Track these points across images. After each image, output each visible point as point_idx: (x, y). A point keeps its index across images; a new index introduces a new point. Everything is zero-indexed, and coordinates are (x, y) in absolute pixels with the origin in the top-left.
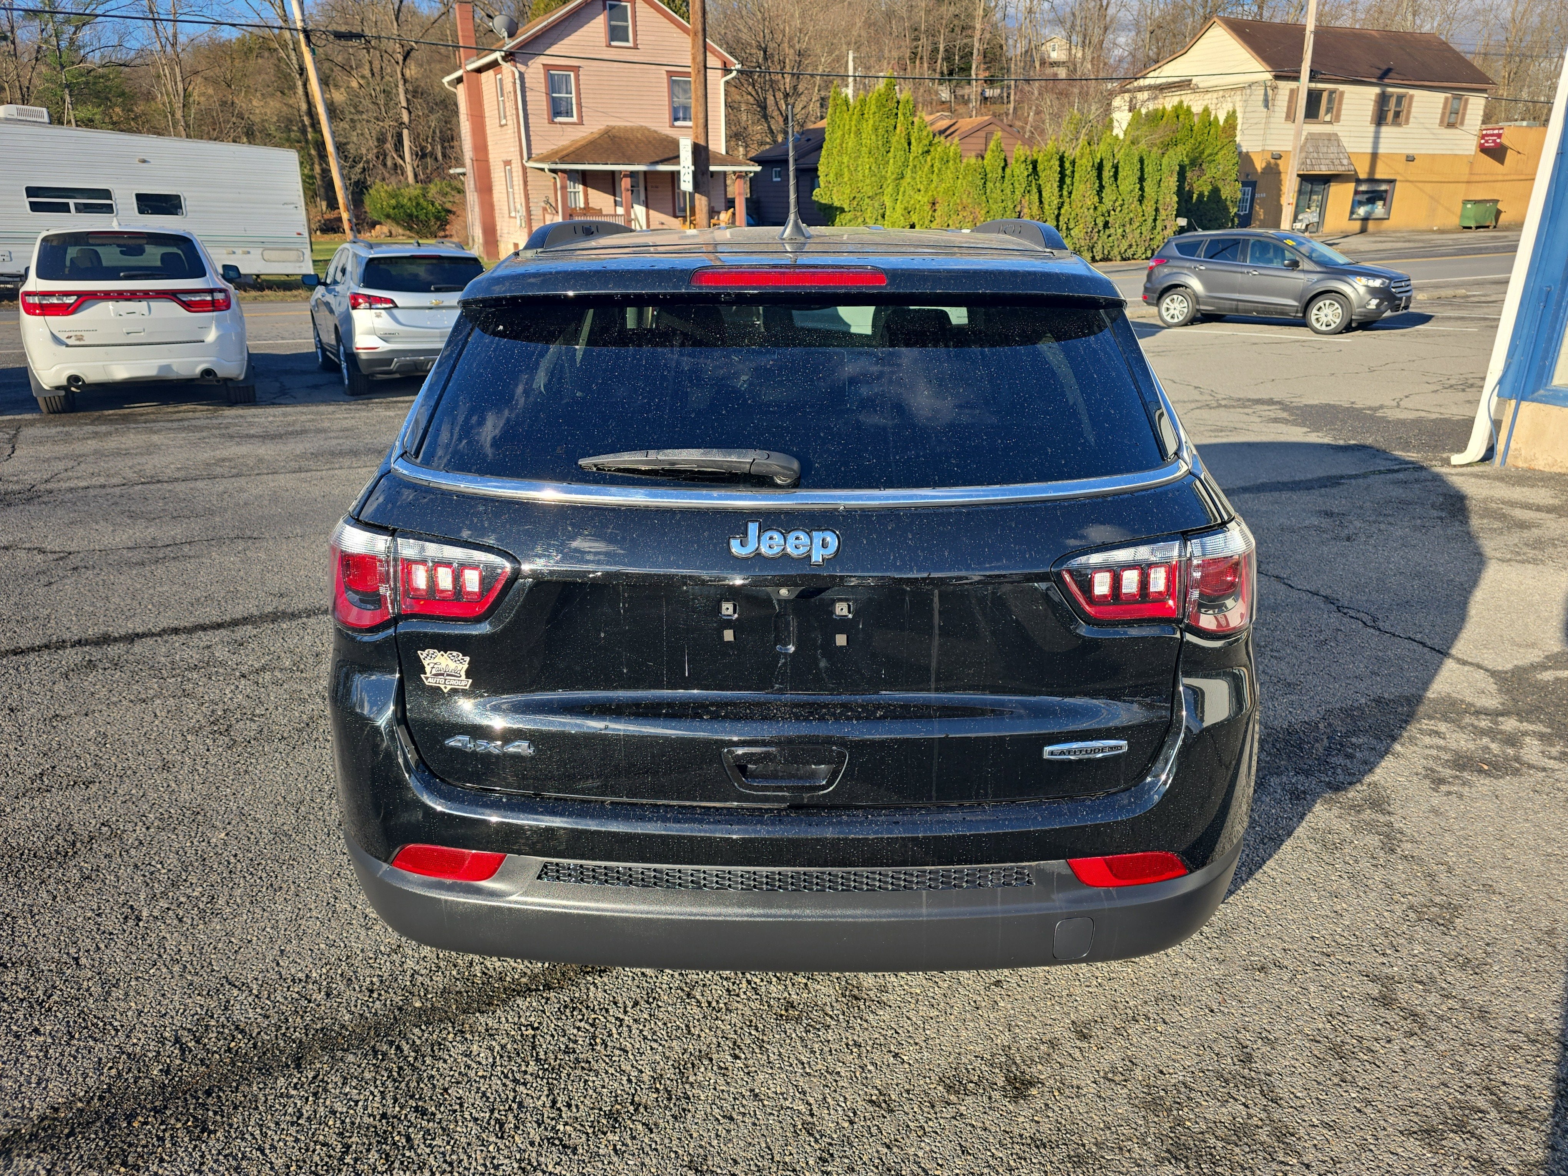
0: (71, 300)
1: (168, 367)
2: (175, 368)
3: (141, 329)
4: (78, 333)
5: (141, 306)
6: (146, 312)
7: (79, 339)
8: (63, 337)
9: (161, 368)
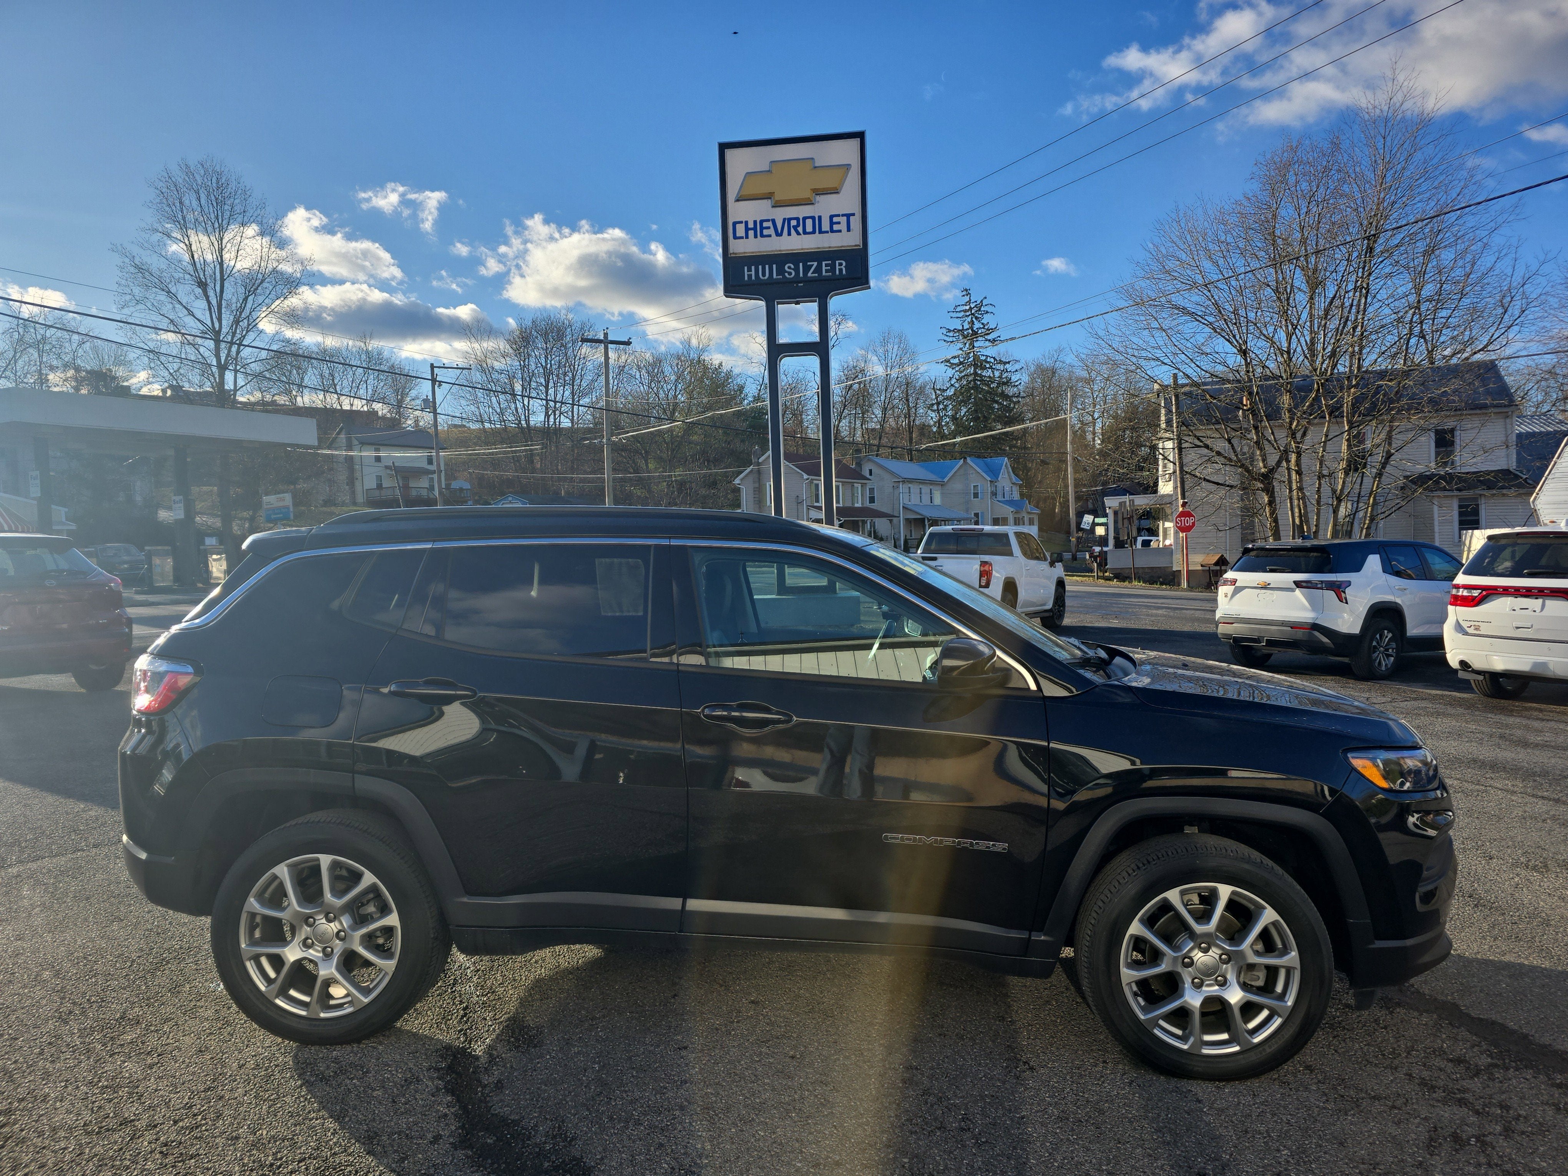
0: (1476, 593)
1: (1544, 665)
2: (1551, 667)
3: (1529, 625)
4: (1477, 624)
5: (1535, 604)
6: (1538, 609)
7: (1476, 629)
8: (1465, 625)
9: (1536, 664)
